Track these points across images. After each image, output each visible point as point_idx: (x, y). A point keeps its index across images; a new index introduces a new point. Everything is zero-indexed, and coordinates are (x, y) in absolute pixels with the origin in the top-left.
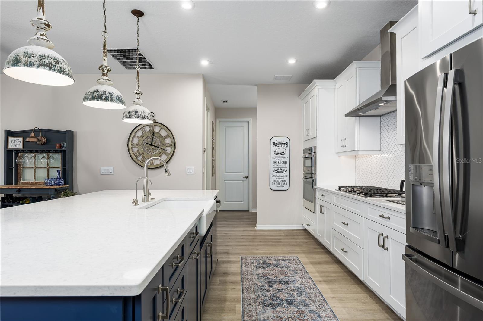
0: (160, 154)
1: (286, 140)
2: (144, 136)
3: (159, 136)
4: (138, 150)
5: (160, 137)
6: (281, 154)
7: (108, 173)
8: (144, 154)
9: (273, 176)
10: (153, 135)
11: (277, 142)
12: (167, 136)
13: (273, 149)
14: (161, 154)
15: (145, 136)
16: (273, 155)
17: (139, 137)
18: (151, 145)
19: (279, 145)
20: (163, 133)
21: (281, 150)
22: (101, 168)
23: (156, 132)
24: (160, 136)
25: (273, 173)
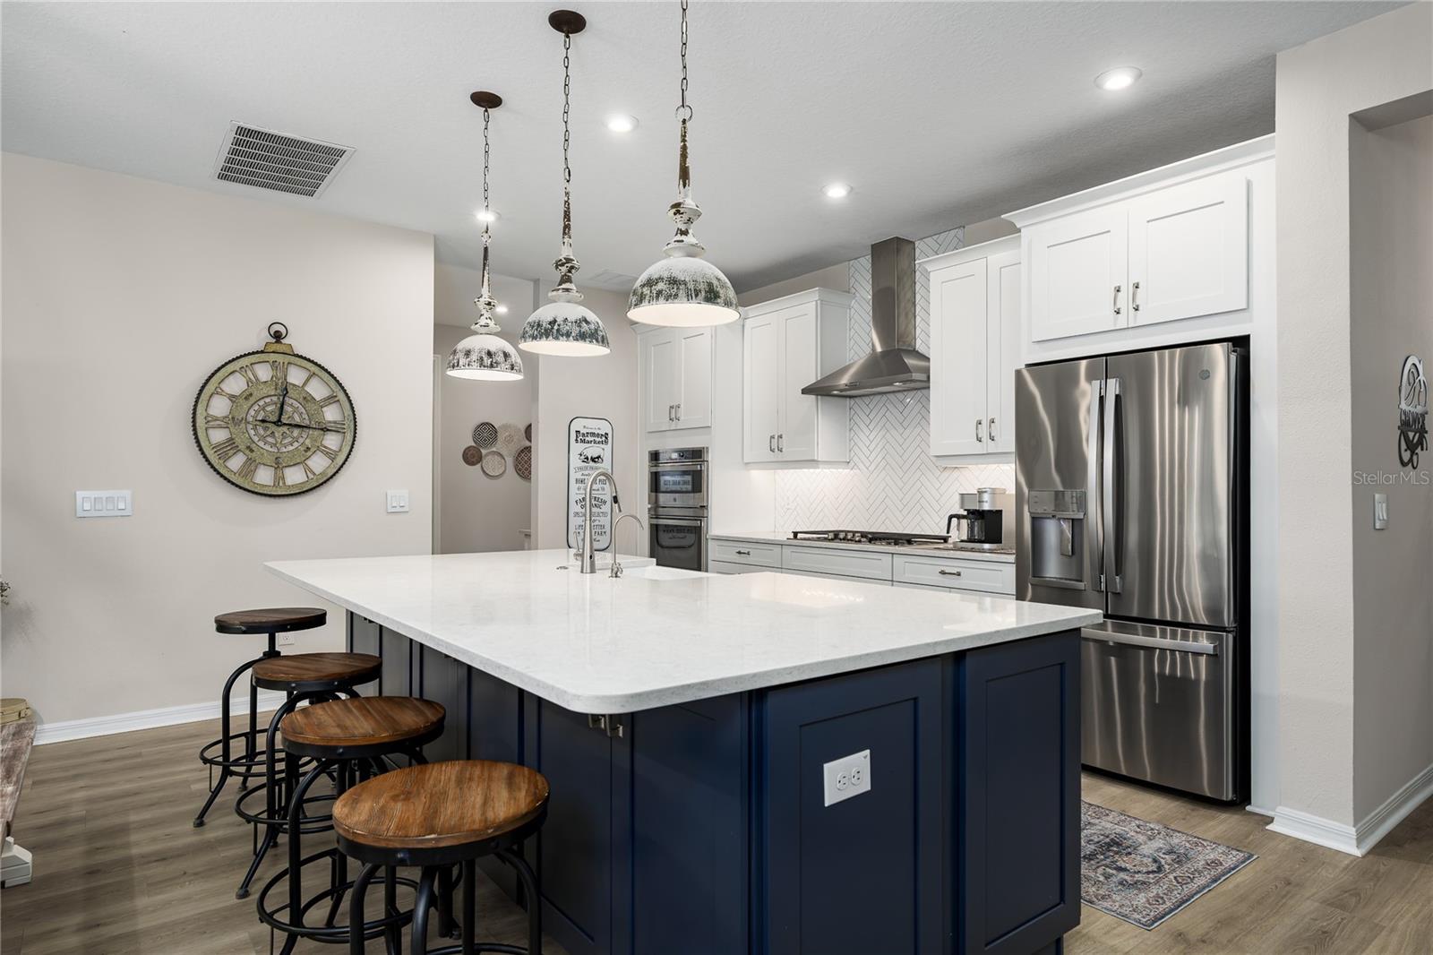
0: (306, 451)
1: (604, 428)
2: (251, 395)
3: (305, 398)
4: (231, 439)
5: (307, 401)
6: (593, 460)
7: (111, 513)
8: (252, 451)
9: (577, 514)
10: (285, 392)
11: (584, 431)
12: (331, 399)
13: (577, 448)
14: (309, 453)
15: (257, 395)
16: (576, 462)
17: (234, 396)
18: (278, 423)
19: (589, 439)
20: (317, 390)
21: (593, 451)
22: (80, 494)
23: (294, 385)
24: (308, 399)
25: (575, 508)
